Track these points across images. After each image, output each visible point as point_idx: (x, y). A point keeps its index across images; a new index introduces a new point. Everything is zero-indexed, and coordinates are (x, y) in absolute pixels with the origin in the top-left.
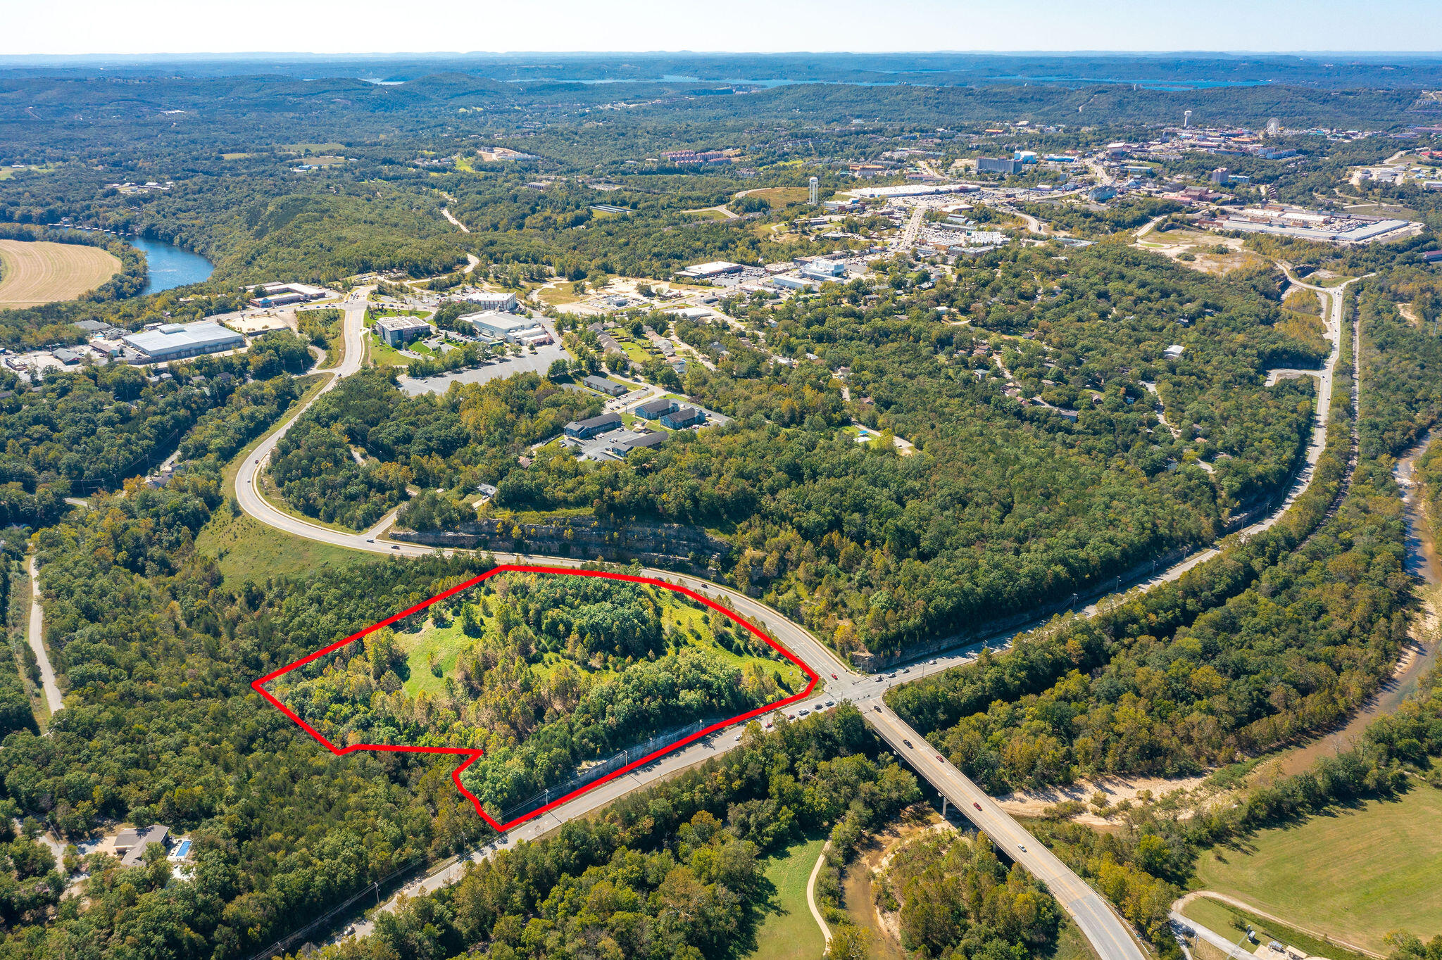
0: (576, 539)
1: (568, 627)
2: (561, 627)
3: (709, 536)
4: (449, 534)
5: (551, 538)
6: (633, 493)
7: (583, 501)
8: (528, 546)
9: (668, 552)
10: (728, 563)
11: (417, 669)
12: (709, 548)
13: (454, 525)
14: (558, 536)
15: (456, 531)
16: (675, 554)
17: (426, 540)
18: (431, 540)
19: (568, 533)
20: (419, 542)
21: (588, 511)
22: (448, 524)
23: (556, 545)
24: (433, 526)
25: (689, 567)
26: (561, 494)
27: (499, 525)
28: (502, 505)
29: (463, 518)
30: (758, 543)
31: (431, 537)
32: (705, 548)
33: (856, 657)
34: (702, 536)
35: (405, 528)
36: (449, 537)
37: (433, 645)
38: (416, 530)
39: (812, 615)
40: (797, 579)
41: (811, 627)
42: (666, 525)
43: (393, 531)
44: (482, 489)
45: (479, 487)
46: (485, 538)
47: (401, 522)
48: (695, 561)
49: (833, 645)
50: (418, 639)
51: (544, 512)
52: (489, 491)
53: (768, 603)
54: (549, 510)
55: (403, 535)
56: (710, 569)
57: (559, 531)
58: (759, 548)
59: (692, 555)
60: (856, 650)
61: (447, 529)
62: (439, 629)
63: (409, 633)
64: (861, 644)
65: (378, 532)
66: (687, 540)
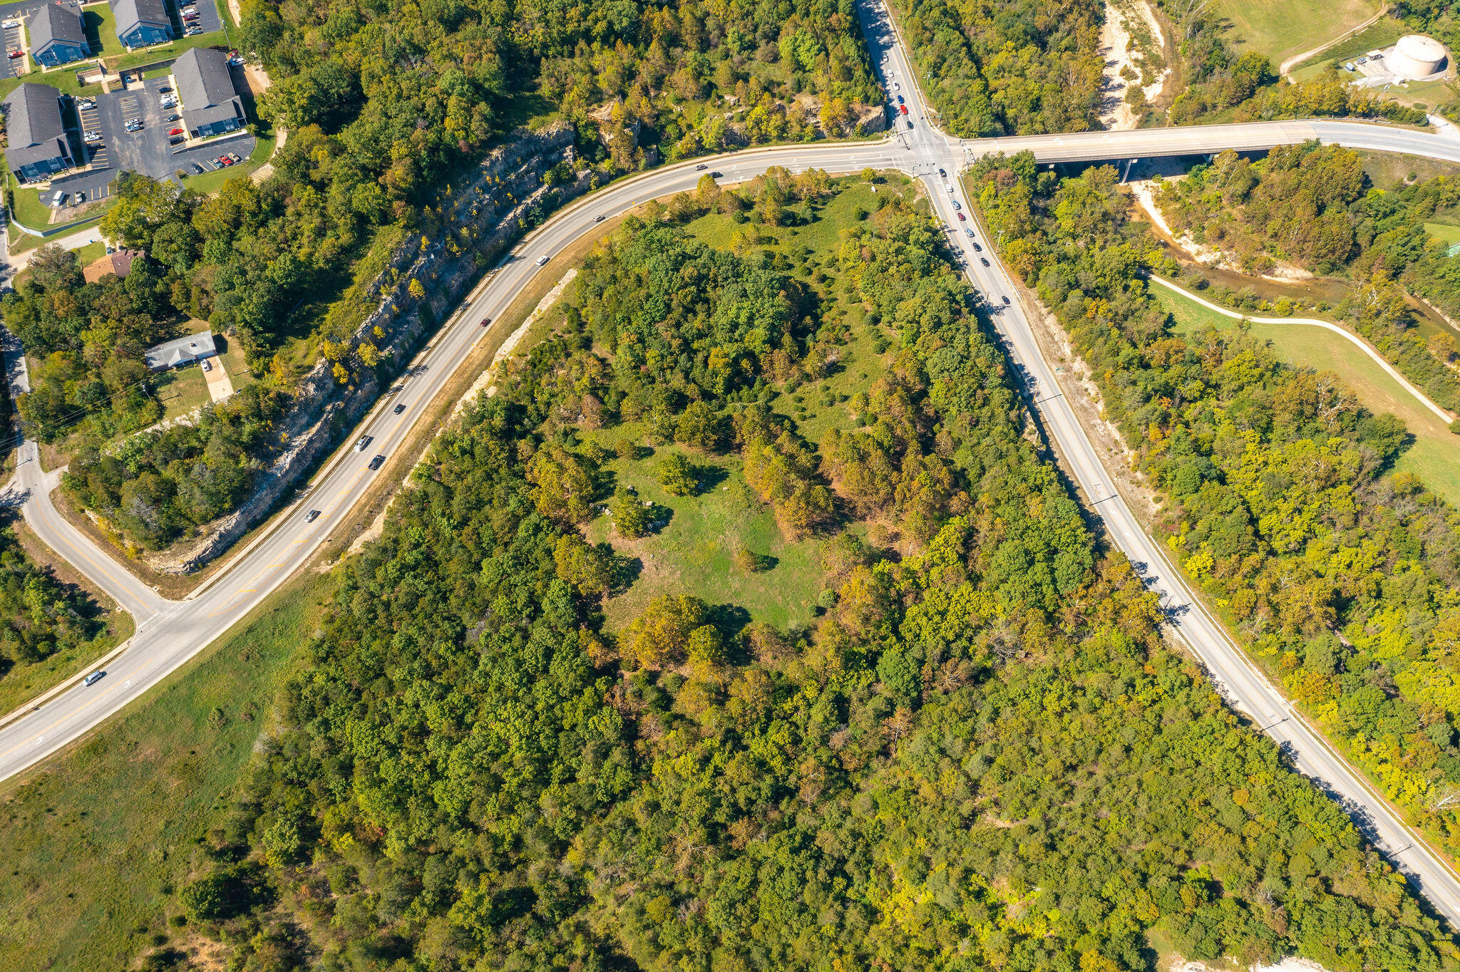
0: (432, 287)
3: (541, 132)
4: (285, 460)
5: (397, 319)
6: (414, 155)
7: (363, 227)
8: (389, 360)
9: (520, 197)
10: (590, 149)
12: (551, 151)
13: (275, 441)
14: (405, 304)
15: (287, 447)
16: (528, 193)
17: (263, 507)
18: (269, 500)
19: (415, 288)
20: (255, 524)
21: (388, 240)
22: (262, 447)
23: (415, 322)
24: (252, 474)
25: (556, 196)
26: (327, 246)
27: (338, 370)
28: (275, 344)
29: (277, 416)
30: (595, 96)
31: (265, 497)
32: (548, 152)
33: (869, 123)
34: (533, 140)
35: (197, 534)
36: (292, 463)
37: (702, 550)
38: (231, 512)
39: (758, 123)
40: (679, 101)
41: (764, 140)
42: (486, 163)
43: (174, 562)
44: (177, 358)
45: (156, 364)
46: (336, 410)
47: (169, 536)
48: (557, 181)
49: (818, 137)
50: (665, 572)
51: (348, 292)
52: (195, 351)
53: (682, 157)
54: (347, 281)
55: (215, 543)
56: (581, 175)
57: (402, 296)
58: (601, 100)
59: (548, 176)
60: (858, 118)
61: (269, 458)
62: (666, 530)
63: (629, 585)
64: (857, 107)
65: (152, 592)
66: (524, 161)
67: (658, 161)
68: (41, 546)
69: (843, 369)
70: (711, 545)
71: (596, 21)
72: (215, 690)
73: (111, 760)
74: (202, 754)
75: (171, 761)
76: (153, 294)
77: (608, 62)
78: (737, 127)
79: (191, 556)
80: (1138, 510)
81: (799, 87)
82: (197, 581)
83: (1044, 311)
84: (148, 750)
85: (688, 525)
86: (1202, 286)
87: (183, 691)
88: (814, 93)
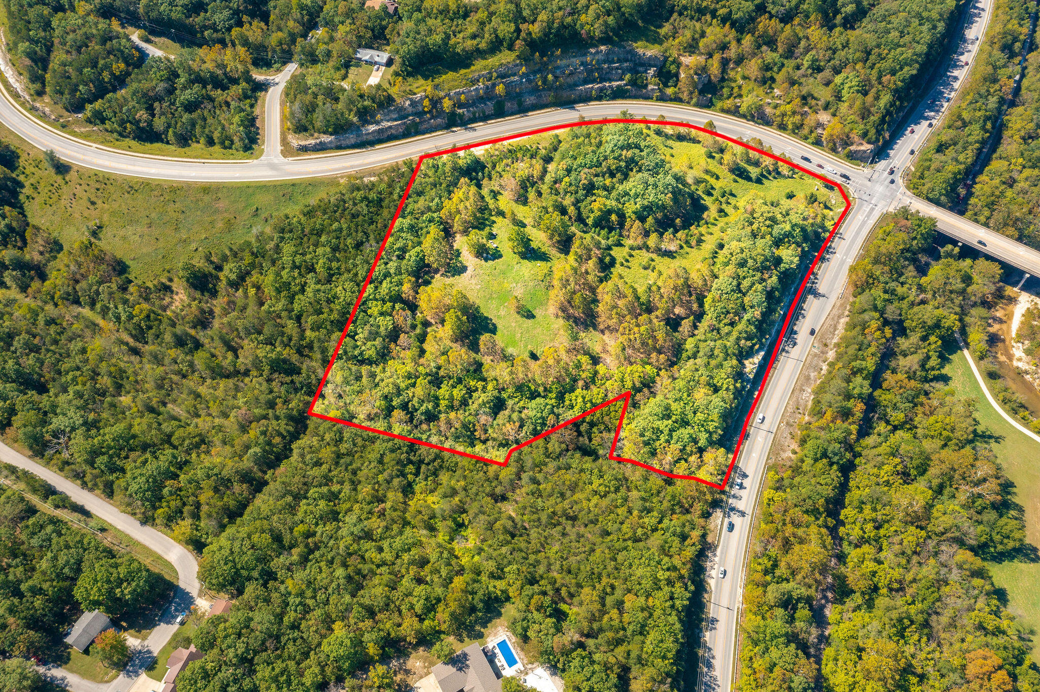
0: (511, 94)
1: (622, 216)
2: (614, 217)
3: (640, 51)
4: (372, 128)
5: (481, 99)
6: (550, 23)
7: (496, 46)
8: (461, 116)
9: (602, 80)
10: (667, 75)
11: (499, 317)
12: (642, 65)
13: (373, 116)
14: (489, 94)
15: (377, 123)
16: (610, 80)
17: (348, 142)
18: (353, 141)
19: (500, 89)
20: (339, 148)
21: (506, 57)
22: (365, 115)
23: (490, 107)
24: (352, 124)
25: (627, 90)
26: (470, 44)
27: (426, 102)
28: (410, 74)
29: (381, 105)
30: (692, 48)
31: (352, 138)
32: (638, 65)
33: (856, 152)
34: (632, 52)
35: (312, 135)
36: (374, 132)
37: (499, 284)
38: (331, 134)
39: (784, 115)
40: (745, 78)
41: (782, 127)
42: (593, 50)
43: (295, 141)
44: (367, 58)
45: (358, 56)
46: (413, 121)
47: (301, 128)
48: (633, 83)
49: (818, 143)
50: (474, 281)
51: (463, 71)
52: (377, 59)
53: (723, 111)
54: (467, 66)
55: (316, 144)
56: (650, 87)
57: (490, 90)
58: (694, 52)
59: (628, 76)
60: (852, 144)
61: (366, 122)
62: (490, 263)
63: (453, 276)
64: (855, 137)
65: (279, 148)
66: (619, 61)
67: (709, 105)
68: (263, 106)
69: (674, 257)
70: (506, 285)
71: (724, 6)
72: (261, 200)
73: (207, 198)
74: (238, 221)
75: (225, 215)
76: (380, 24)
77: (715, 33)
78: (768, 110)
79: (303, 143)
80: (776, 448)
81: (826, 107)
82: (298, 155)
83: (847, 313)
84: (221, 205)
85: (504, 267)
86: (992, 376)
87: (251, 190)
88: (834, 115)
